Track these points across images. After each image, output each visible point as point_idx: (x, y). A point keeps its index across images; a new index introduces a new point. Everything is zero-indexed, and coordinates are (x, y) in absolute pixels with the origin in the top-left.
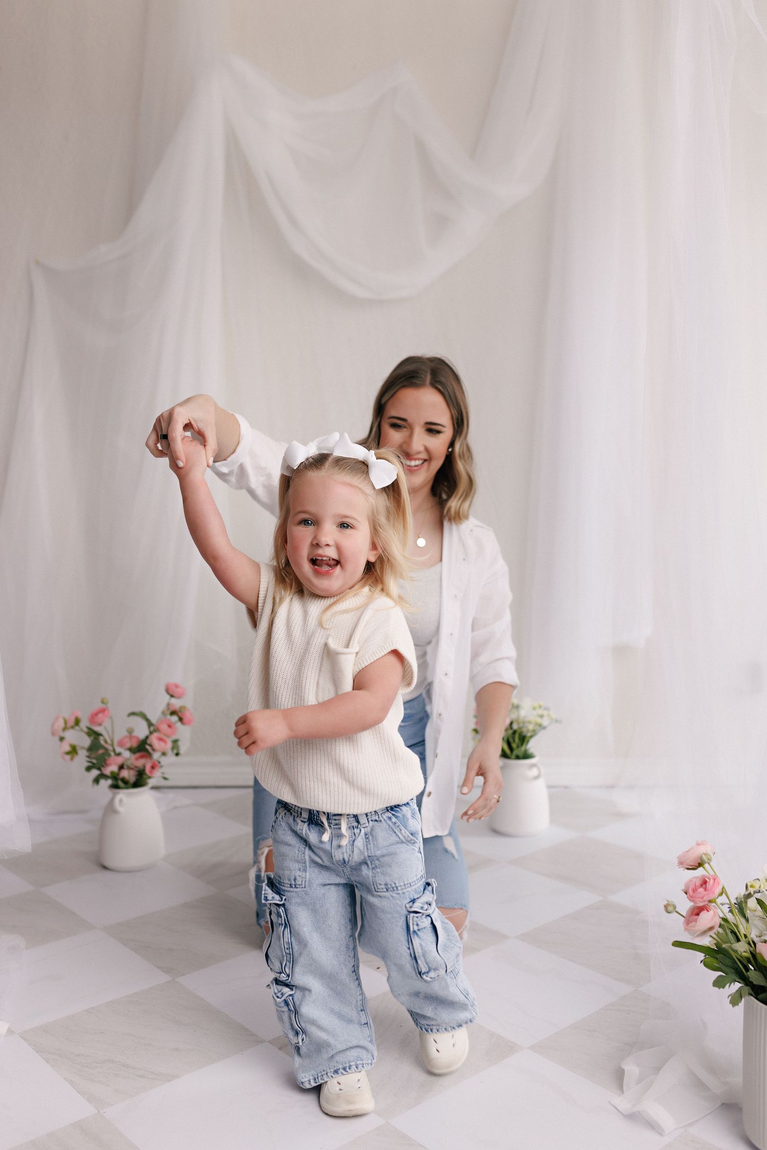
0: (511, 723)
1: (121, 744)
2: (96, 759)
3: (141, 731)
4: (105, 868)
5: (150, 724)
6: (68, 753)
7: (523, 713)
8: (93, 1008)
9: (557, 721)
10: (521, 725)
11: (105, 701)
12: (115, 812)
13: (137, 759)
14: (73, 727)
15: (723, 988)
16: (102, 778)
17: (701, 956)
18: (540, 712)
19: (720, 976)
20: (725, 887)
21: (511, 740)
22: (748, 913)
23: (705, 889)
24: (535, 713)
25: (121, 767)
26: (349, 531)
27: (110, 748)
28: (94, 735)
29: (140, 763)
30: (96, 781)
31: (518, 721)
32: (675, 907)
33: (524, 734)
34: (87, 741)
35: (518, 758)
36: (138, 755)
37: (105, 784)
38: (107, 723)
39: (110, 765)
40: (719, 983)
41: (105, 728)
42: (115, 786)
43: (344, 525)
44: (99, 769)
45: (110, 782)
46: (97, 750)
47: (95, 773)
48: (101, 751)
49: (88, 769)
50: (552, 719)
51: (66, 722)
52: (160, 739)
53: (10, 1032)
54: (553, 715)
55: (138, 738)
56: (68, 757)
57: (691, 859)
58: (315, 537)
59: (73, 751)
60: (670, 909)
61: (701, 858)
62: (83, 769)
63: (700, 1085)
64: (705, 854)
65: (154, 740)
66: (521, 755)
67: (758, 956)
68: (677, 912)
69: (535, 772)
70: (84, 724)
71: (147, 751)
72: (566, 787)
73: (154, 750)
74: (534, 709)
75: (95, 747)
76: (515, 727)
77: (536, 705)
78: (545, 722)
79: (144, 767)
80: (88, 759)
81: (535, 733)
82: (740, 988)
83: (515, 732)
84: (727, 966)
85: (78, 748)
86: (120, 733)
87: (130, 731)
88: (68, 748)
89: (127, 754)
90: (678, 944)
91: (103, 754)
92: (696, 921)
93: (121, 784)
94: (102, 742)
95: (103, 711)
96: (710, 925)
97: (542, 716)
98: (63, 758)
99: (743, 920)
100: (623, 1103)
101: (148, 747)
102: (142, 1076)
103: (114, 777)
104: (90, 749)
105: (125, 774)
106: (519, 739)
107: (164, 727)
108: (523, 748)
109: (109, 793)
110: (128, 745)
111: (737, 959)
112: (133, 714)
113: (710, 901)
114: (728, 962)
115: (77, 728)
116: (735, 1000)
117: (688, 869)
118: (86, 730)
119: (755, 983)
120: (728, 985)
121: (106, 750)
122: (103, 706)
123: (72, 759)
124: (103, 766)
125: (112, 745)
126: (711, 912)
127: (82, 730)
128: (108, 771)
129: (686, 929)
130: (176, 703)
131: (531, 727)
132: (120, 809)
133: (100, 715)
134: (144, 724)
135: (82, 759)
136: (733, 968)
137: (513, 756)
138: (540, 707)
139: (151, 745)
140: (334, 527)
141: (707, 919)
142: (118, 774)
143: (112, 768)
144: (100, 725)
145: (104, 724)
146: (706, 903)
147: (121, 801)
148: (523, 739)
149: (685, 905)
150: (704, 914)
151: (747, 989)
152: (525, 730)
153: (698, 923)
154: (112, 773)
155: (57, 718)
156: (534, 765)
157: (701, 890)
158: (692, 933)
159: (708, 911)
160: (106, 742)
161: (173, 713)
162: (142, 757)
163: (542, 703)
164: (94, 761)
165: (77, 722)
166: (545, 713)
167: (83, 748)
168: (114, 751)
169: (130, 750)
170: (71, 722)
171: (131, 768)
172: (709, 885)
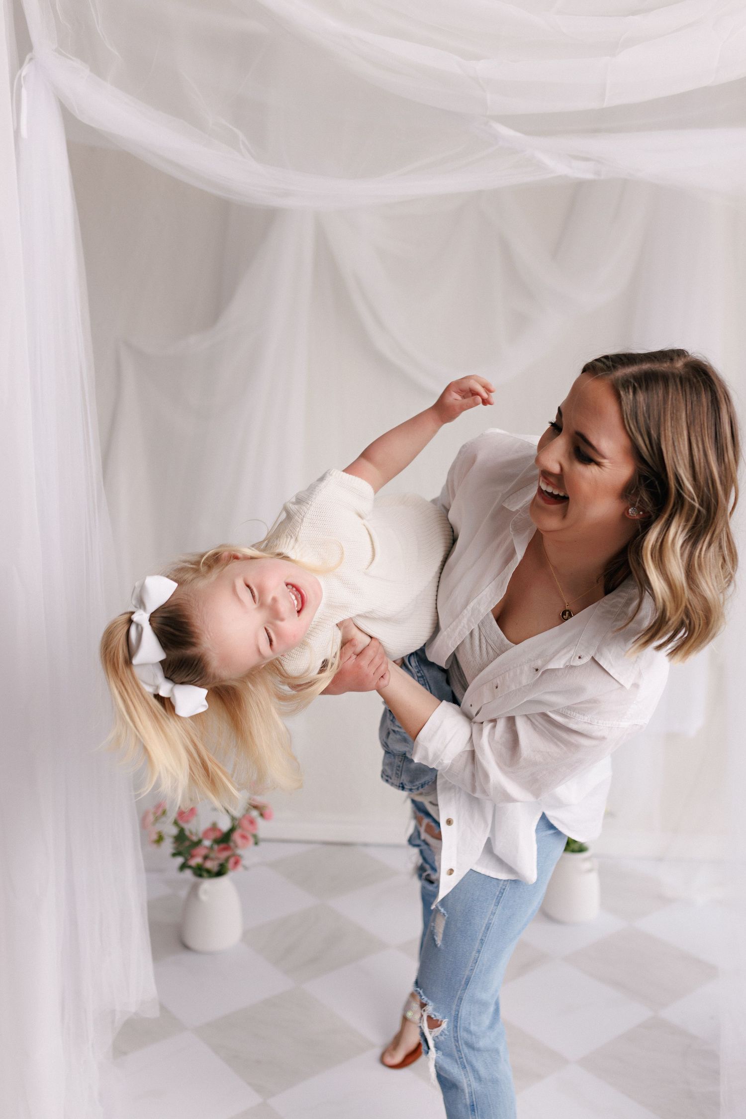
2: (182, 848)
3: (225, 825)
5: (233, 819)
6: (154, 840)
13: (220, 851)
16: (187, 866)
25: (206, 858)
29: (222, 856)
30: (183, 867)
34: (174, 831)
35: (573, 851)
36: (220, 847)
37: (190, 872)
38: (193, 820)
39: (195, 856)
41: (192, 824)
42: (199, 875)
44: (185, 859)
45: (194, 871)
46: (184, 840)
47: (180, 860)
49: (174, 855)
52: (244, 837)
55: (220, 830)
59: (160, 839)
65: (236, 836)
66: (576, 849)
69: (587, 864)
70: (171, 817)
71: (229, 844)
73: (236, 844)
75: (180, 837)
79: (227, 860)
80: (174, 846)
85: (165, 836)
86: (204, 827)
87: (215, 825)
88: (155, 836)
89: (211, 845)
91: (189, 844)
93: (204, 873)
94: (188, 834)
95: (192, 811)
101: (230, 841)
103: (198, 867)
104: (177, 838)
105: (209, 865)
107: (246, 823)
110: (212, 836)
118: (172, 822)
121: (192, 841)
123: (158, 846)
124: (189, 857)
125: (196, 837)
127: (169, 821)
128: (192, 861)
130: (259, 799)
132: (204, 898)
133: (189, 813)
134: (227, 818)
135: (168, 846)
139: (233, 840)
142: (202, 865)
143: (196, 861)
144: (187, 822)
145: (191, 821)
147: (204, 889)
154: (196, 864)
156: (588, 859)
160: (192, 835)
161: (256, 807)
162: (225, 850)
164: (180, 850)
165: (164, 813)
167: (169, 837)
169: (214, 840)
171: (212, 859)
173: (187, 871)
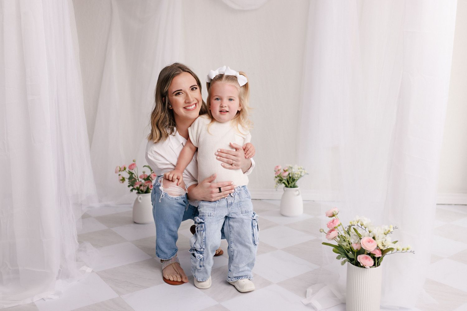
0: (289, 174)
1: (141, 177)
2: (131, 182)
3: (148, 173)
4: (135, 223)
5: (151, 170)
6: (121, 180)
7: (293, 170)
8: (123, 266)
9: (307, 174)
10: (293, 175)
11: (135, 161)
12: (139, 202)
13: (146, 183)
14: (123, 171)
15: (340, 259)
16: (134, 189)
17: (332, 248)
18: (301, 171)
19: (339, 255)
20: (342, 223)
21: (289, 180)
22: (350, 233)
23: (333, 223)
24: (299, 170)
25: (141, 186)
26: (232, 102)
27: (137, 179)
28: (131, 174)
29: (147, 184)
30: (132, 190)
31: (291, 173)
32: (323, 230)
33: (294, 178)
34: (128, 176)
35: (291, 187)
36: (147, 181)
38: (135, 169)
39: (136, 184)
40: (338, 258)
41: (135, 171)
42: (138, 193)
43: (230, 100)
44: (133, 186)
45: (137, 191)
46: (132, 179)
47: (131, 187)
48: (133, 180)
49: (129, 186)
50: (305, 173)
51: (120, 169)
53: (93, 271)
54: (306, 172)
55: (147, 175)
56: (122, 181)
57: (330, 213)
58: (221, 104)
59: (123, 180)
60: (321, 231)
61: (333, 213)
62: (127, 186)
63: (334, 296)
64: (334, 211)
65: (152, 176)
66: (292, 186)
67: (352, 248)
68: (324, 232)
69: (297, 193)
70: (127, 169)
71: (149, 180)
72: (314, 201)
73: (152, 179)
74: (299, 169)
76: (291, 175)
77: (300, 168)
78: (302, 174)
79: (149, 185)
80: (129, 183)
81: (299, 178)
82: (346, 259)
83: (290, 177)
84: (342, 252)
85: (125, 178)
86: (140, 174)
87: (144, 172)
88: (121, 178)
89: (143, 181)
90: (324, 243)
91: (134, 180)
92: (329, 234)
93: (140, 192)
94: (134, 176)
95: (133, 164)
96: (335, 237)
97: (301, 172)
98: (120, 182)
99: (348, 236)
100: (305, 301)
101: (150, 178)
102: (137, 287)
103: (138, 189)
104: (129, 179)
105: (142, 188)
106: (292, 180)
108: (293, 184)
109: (136, 195)
110: (143, 177)
111: (346, 249)
112: (145, 166)
113: (335, 228)
114: (342, 250)
115: (125, 171)
116: (343, 263)
117: (329, 217)
118: (128, 172)
119: (350, 257)
120: (342, 258)
121: (135, 179)
122: (134, 163)
123: (123, 182)
125: (138, 178)
126: (335, 231)
127: (126, 172)
128: (135, 187)
129: (326, 238)
131: (296, 176)
132: (140, 201)
133: (133, 166)
134: (149, 170)
135: (127, 182)
136: (344, 253)
137: (289, 187)
138: (301, 168)
139: (151, 178)
140: (227, 100)
141: (334, 234)
142: (139, 188)
144: (133, 170)
145: (134, 169)
146: (333, 228)
147: (140, 198)
148: (294, 180)
149: (327, 230)
150: (333, 232)
151: (348, 259)
152: (294, 177)
153: (330, 236)
154: (137, 187)
155: (117, 167)
156: (297, 190)
157: (332, 223)
158: (329, 239)
160: (135, 176)
162: (148, 182)
163: (302, 167)
164: (131, 183)
165: (125, 169)
166: (303, 171)
167: (127, 178)
168: (138, 180)
169: (144, 179)
170: (123, 169)
171: (144, 186)
172: (334, 222)
173: (134, 191)
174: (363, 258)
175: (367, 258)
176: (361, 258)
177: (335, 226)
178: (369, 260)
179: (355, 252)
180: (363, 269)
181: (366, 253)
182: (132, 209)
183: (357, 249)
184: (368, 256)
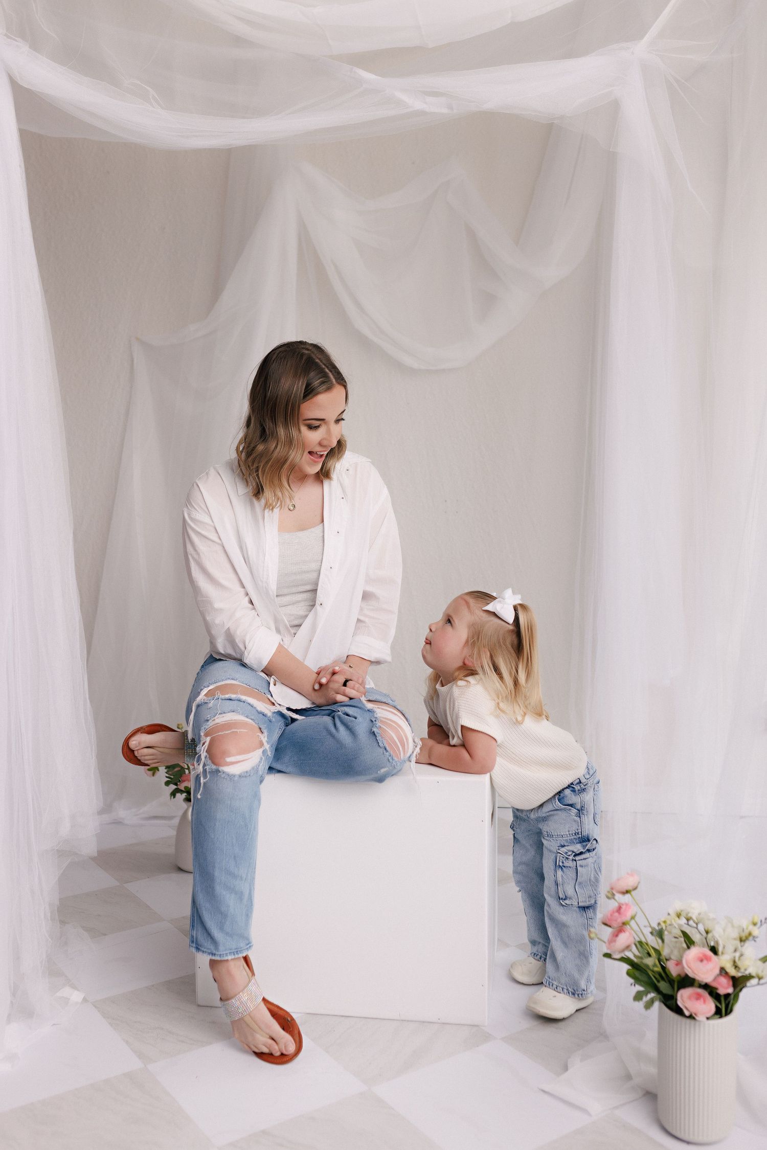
2: (174, 776)
4: (181, 870)
11: (180, 727)
15: (640, 999)
16: (178, 793)
17: (624, 966)
19: (641, 987)
23: (620, 914)
30: (173, 794)
37: (181, 797)
39: (184, 781)
40: (638, 996)
44: (176, 784)
45: (184, 795)
47: (173, 787)
48: (176, 769)
49: (167, 784)
56: (151, 773)
67: (666, 971)
80: (167, 775)
82: (654, 997)
84: (646, 980)
90: (607, 956)
91: (179, 771)
92: (615, 941)
96: (627, 944)
99: (660, 941)
109: (183, 806)
111: (652, 974)
113: (625, 924)
114: (647, 976)
116: (649, 1005)
119: (664, 992)
121: (183, 768)
123: (153, 775)
124: (180, 781)
126: (627, 932)
128: (182, 787)
136: (649, 981)
141: (624, 939)
146: (622, 924)
150: (621, 933)
151: (659, 996)
153: (618, 941)
154: (186, 787)
157: (618, 913)
159: (624, 931)
164: (172, 777)
172: (622, 910)
173: (178, 795)
174: (690, 998)
175: (698, 997)
176: (684, 997)
177: (624, 919)
178: (705, 1002)
179: (674, 981)
180: (692, 1022)
181: (696, 984)
182: (174, 833)
183: (679, 975)
184: (700, 991)
